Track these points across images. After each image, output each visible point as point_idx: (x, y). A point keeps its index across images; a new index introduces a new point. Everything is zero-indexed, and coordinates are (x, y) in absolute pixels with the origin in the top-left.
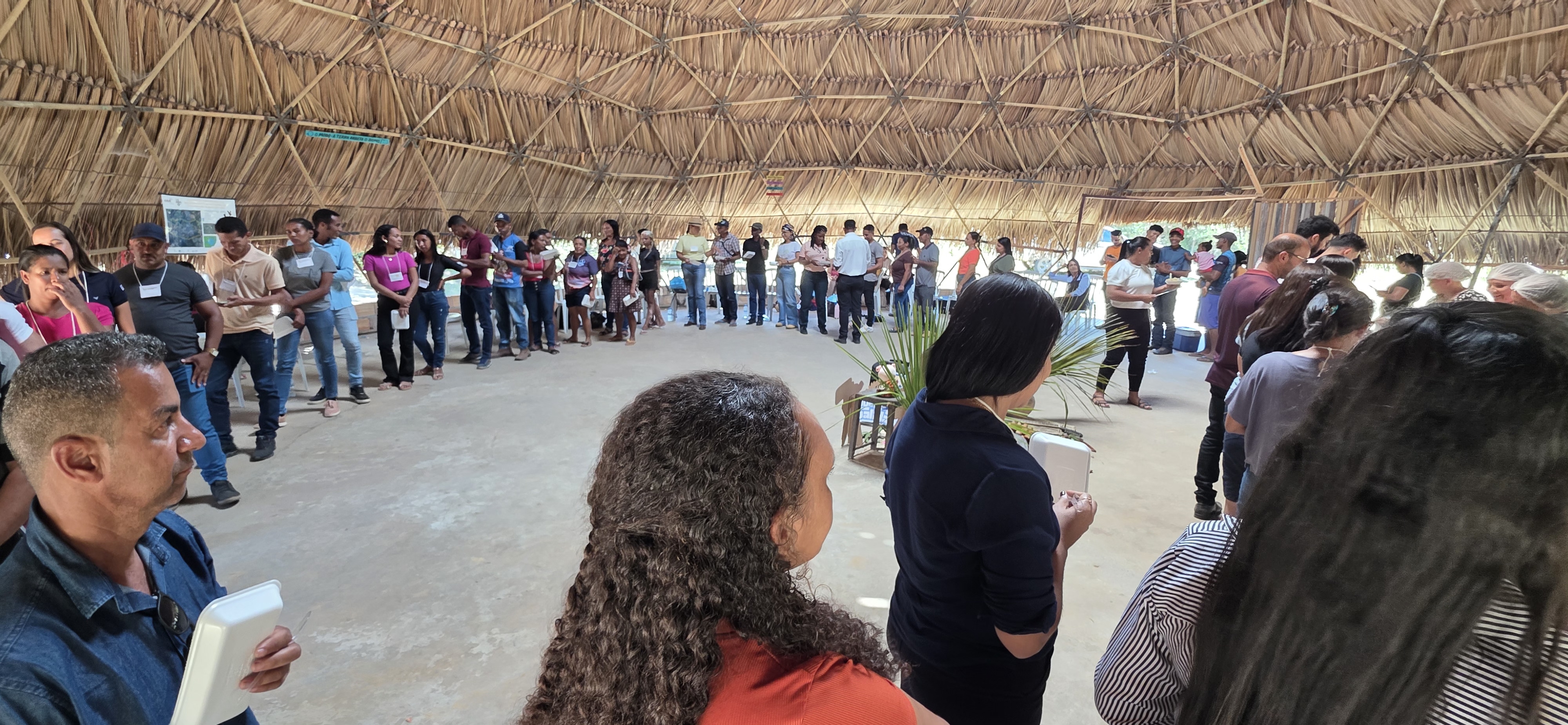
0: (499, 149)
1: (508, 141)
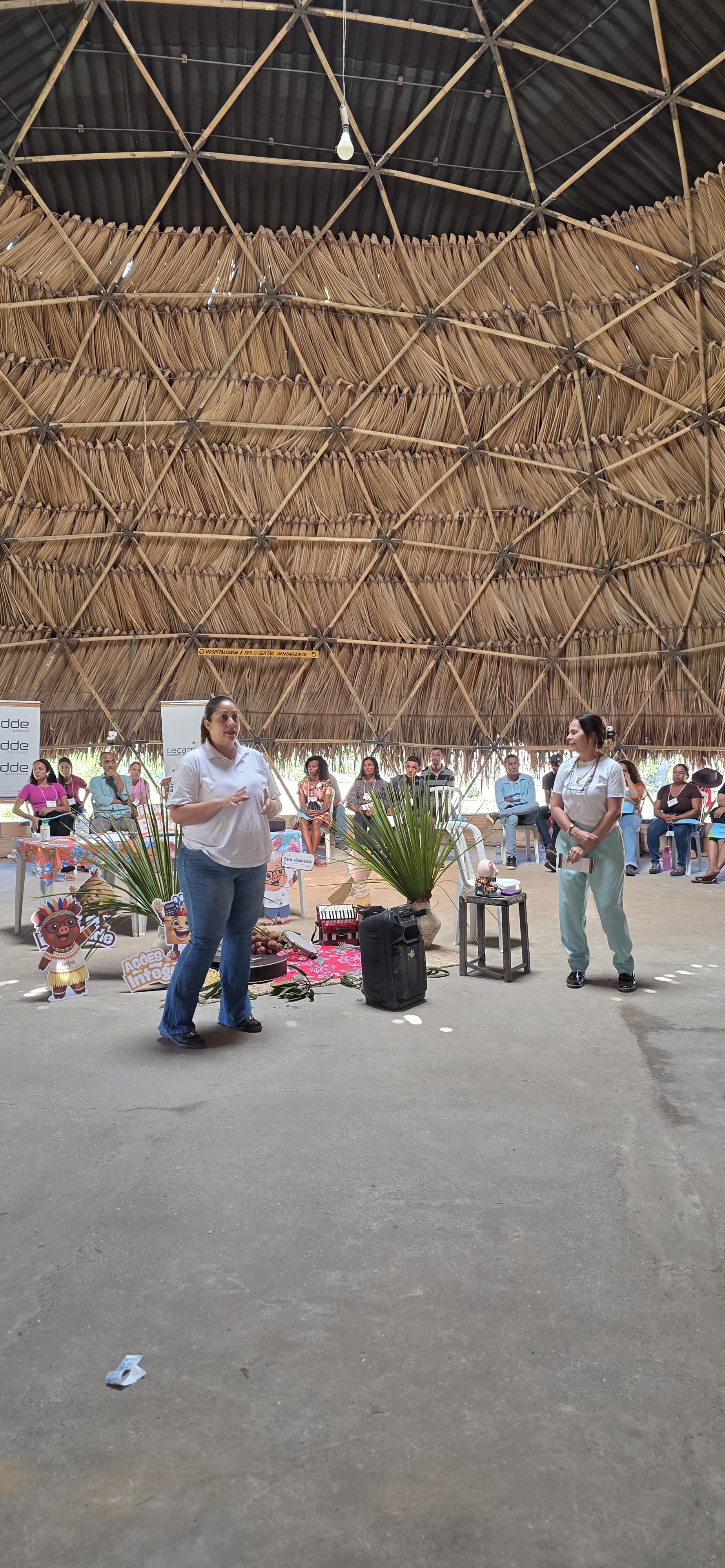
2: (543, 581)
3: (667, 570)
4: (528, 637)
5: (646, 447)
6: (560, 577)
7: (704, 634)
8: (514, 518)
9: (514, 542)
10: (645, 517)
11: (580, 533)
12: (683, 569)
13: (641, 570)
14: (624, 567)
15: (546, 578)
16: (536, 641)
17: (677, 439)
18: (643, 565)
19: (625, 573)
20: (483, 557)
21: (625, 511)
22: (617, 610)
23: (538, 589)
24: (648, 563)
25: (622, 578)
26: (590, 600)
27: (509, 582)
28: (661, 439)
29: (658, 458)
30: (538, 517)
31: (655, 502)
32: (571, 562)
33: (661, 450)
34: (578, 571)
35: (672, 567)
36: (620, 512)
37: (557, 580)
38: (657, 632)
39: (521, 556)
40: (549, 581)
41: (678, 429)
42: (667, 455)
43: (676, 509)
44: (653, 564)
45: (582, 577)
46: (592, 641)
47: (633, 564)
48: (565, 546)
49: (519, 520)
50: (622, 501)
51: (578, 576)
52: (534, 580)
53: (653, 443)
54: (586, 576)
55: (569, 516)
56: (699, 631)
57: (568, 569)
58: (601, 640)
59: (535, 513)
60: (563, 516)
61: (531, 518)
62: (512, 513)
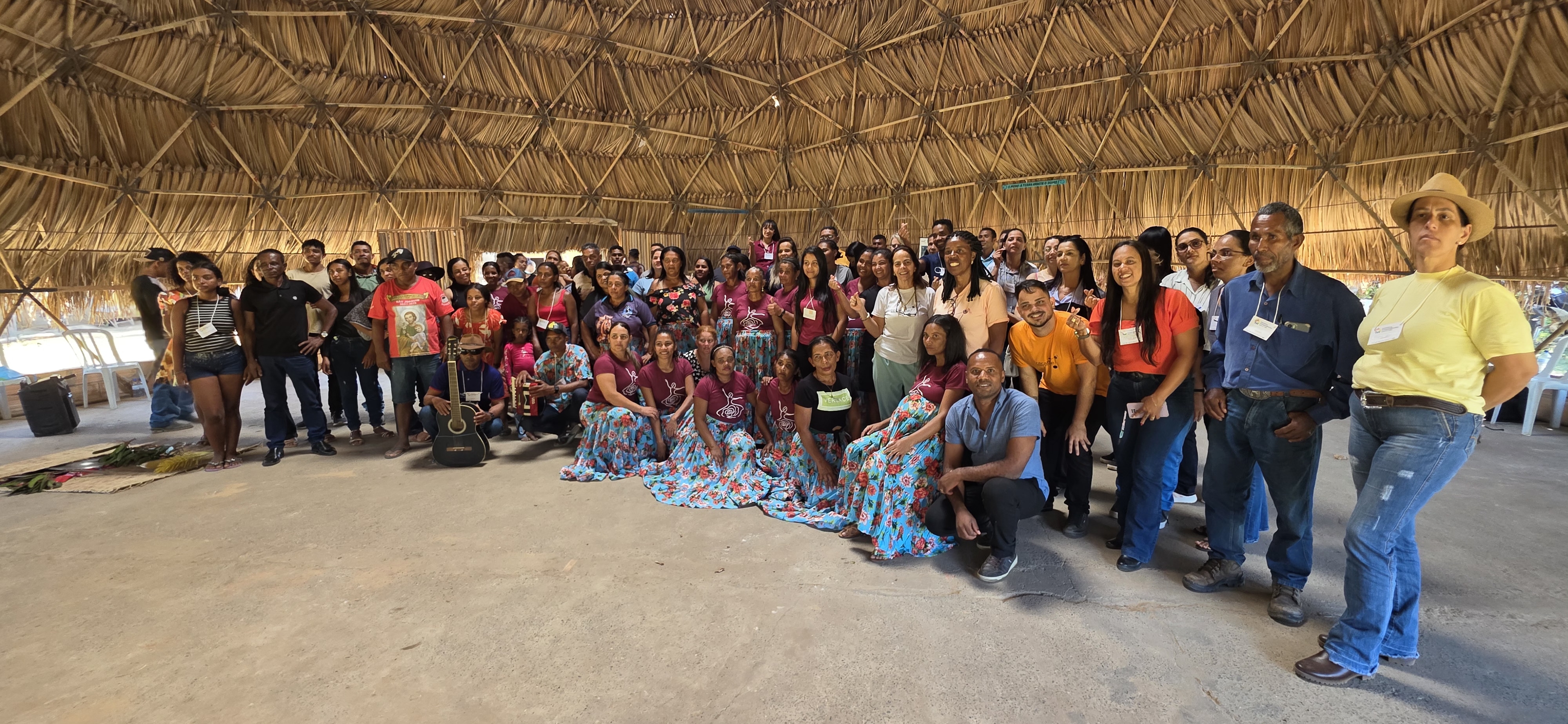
0: (1182, 164)
1: (1189, 154)
2: (121, 100)
3: (270, 122)
4: (94, 160)
5: (295, 10)
6: (144, 100)
7: (299, 186)
8: (100, 19)
9: (93, 45)
10: (266, 70)
11: (183, 62)
12: (287, 126)
13: (240, 117)
14: (221, 108)
15: (126, 97)
16: (104, 165)
17: (327, 18)
18: (243, 112)
19: (220, 114)
20: (39, 48)
21: (245, 58)
22: (206, 148)
23: (112, 106)
24: (250, 111)
25: (215, 117)
26: (179, 132)
27: (72, 89)
28: (311, 10)
29: (303, 24)
30: (136, 28)
31: (282, 59)
32: (159, 87)
33: (308, 19)
34: (166, 98)
35: (276, 121)
36: (239, 56)
37: (138, 102)
38: (252, 177)
39: (99, 65)
40: (130, 101)
41: (331, 9)
42: (312, 25)
43: (299, 74)
44: (255, 113)
45: (169, 106)
46: (176, 175)
47: (235, 108)
48: (160, 70)
49: (108, 22)
50: (245, 48)
51: (165, 104)
52: (109, 95)
53: (303, 10)
54: (174, 107)
55: (176, 41)
56: (295, 182)
57: (155, 94)
58: (187, 177)
59: (134, 22)
60: (169, 38)
61: (126, 25)
62: (101, 10)
